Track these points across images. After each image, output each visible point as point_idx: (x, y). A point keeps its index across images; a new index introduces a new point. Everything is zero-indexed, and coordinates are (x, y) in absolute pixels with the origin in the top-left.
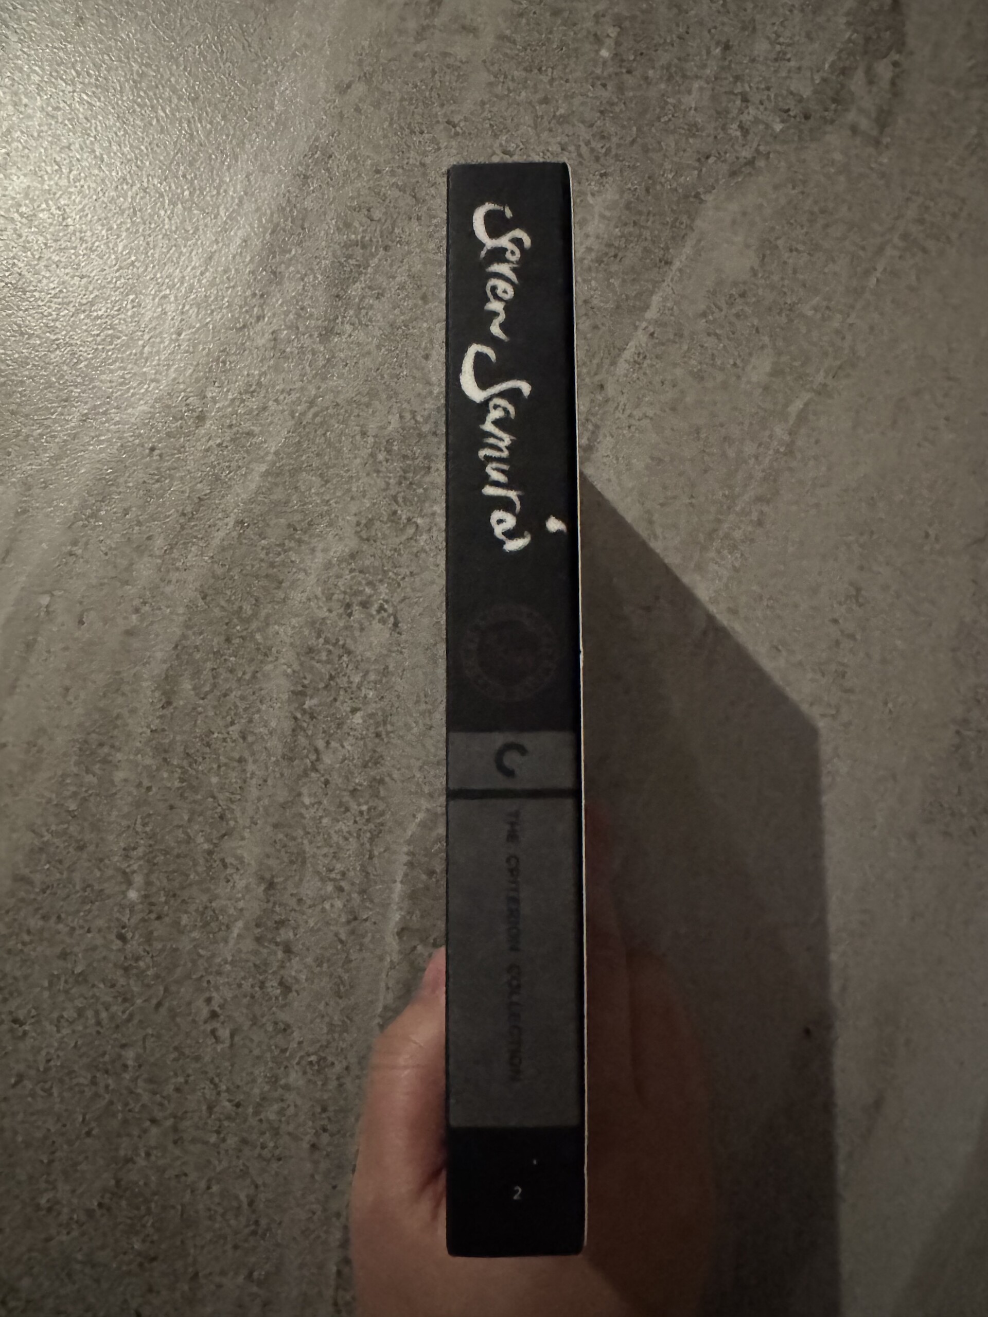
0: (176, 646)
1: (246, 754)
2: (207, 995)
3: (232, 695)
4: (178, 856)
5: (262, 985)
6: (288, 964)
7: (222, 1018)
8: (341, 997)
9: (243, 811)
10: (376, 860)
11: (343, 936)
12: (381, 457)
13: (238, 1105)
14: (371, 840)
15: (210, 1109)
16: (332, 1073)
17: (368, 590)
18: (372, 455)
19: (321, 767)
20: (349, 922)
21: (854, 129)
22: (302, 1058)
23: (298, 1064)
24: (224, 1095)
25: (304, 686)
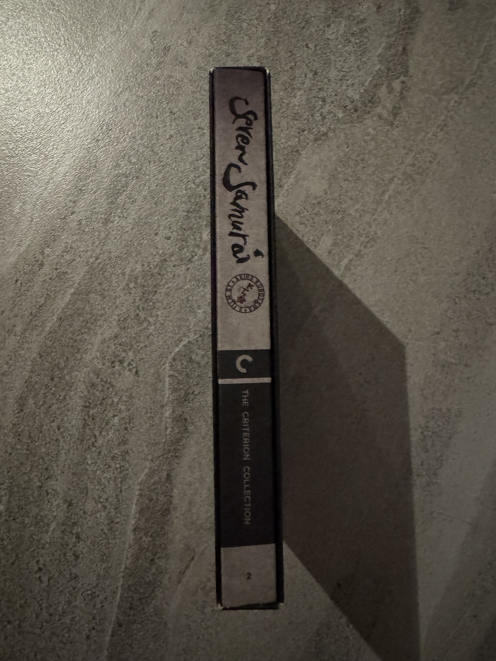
0: (26, 382)
1: (60, 437)
2: (37, 559)
3: (53, 408)
4: (24, 488)
5: (65, 555)
6: (78, 544)
7: (44, 571)
8: (104, 562)
9: (58, 466)
10: (123, 493)
11: (106, 531)
12: (132, 285)
13: (51, 615)
14: (121, 482)
15: (37, 616)
16: (98, 600)
17: (124, 354)
18: (127, 285)
19: (97, 445)
20: (108, 524)
21: (380, 117)
22: (83, 592)
23: (82, 595)
24: (44, 610)
25: (90, 403)
